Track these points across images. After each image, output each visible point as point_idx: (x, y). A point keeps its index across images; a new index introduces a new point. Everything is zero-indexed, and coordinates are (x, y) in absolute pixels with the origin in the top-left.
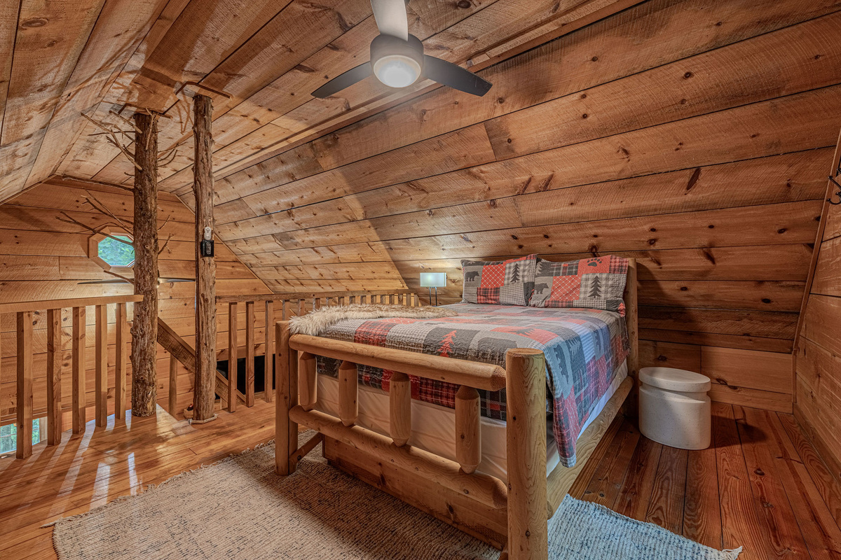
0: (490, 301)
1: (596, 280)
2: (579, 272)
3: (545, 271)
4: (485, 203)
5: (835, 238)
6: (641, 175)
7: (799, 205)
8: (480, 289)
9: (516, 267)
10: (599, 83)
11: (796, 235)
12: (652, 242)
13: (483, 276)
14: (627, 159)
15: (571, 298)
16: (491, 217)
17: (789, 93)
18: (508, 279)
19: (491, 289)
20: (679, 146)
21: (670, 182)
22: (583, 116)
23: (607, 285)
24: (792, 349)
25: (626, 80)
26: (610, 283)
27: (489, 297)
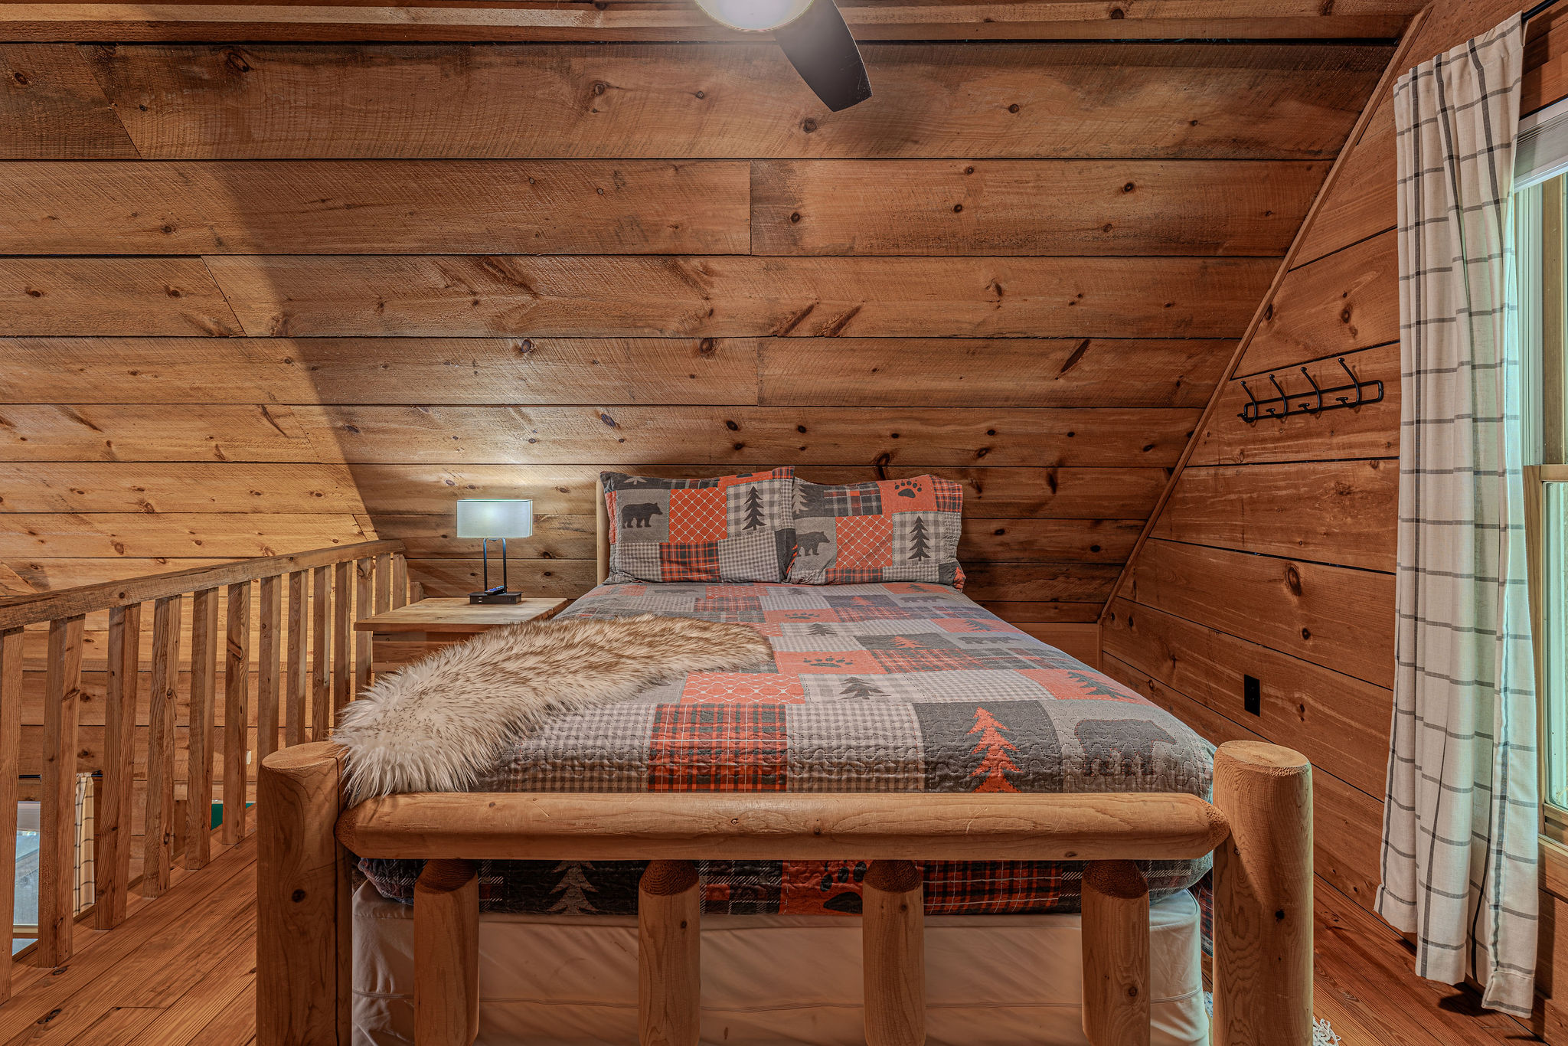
0: (696, 576)
1: (919, 525)
2: (884, 508)
3: (815, 503)
4: (688, 344)
5: (1219, 465)
6: (1008, 335)
7: (1180, 412)
8: (669, 546)
9: (754, 494)
10: (1003, 154)
11: (1161, 454)
12: (982, 453)
13: (672, 514)
14: (997, 304)
15: (877, 562)
16: (692, 376)
17: (1226, 253)
18: (737, 522)
19: (697, 546)
20: (1076, 299)
21: (1044, 355)
22: (956, 207)
23: (937, 536)
24: (1099, 616)
25: (1045, 164)
26: (942, 530)
27: (694, 566)
